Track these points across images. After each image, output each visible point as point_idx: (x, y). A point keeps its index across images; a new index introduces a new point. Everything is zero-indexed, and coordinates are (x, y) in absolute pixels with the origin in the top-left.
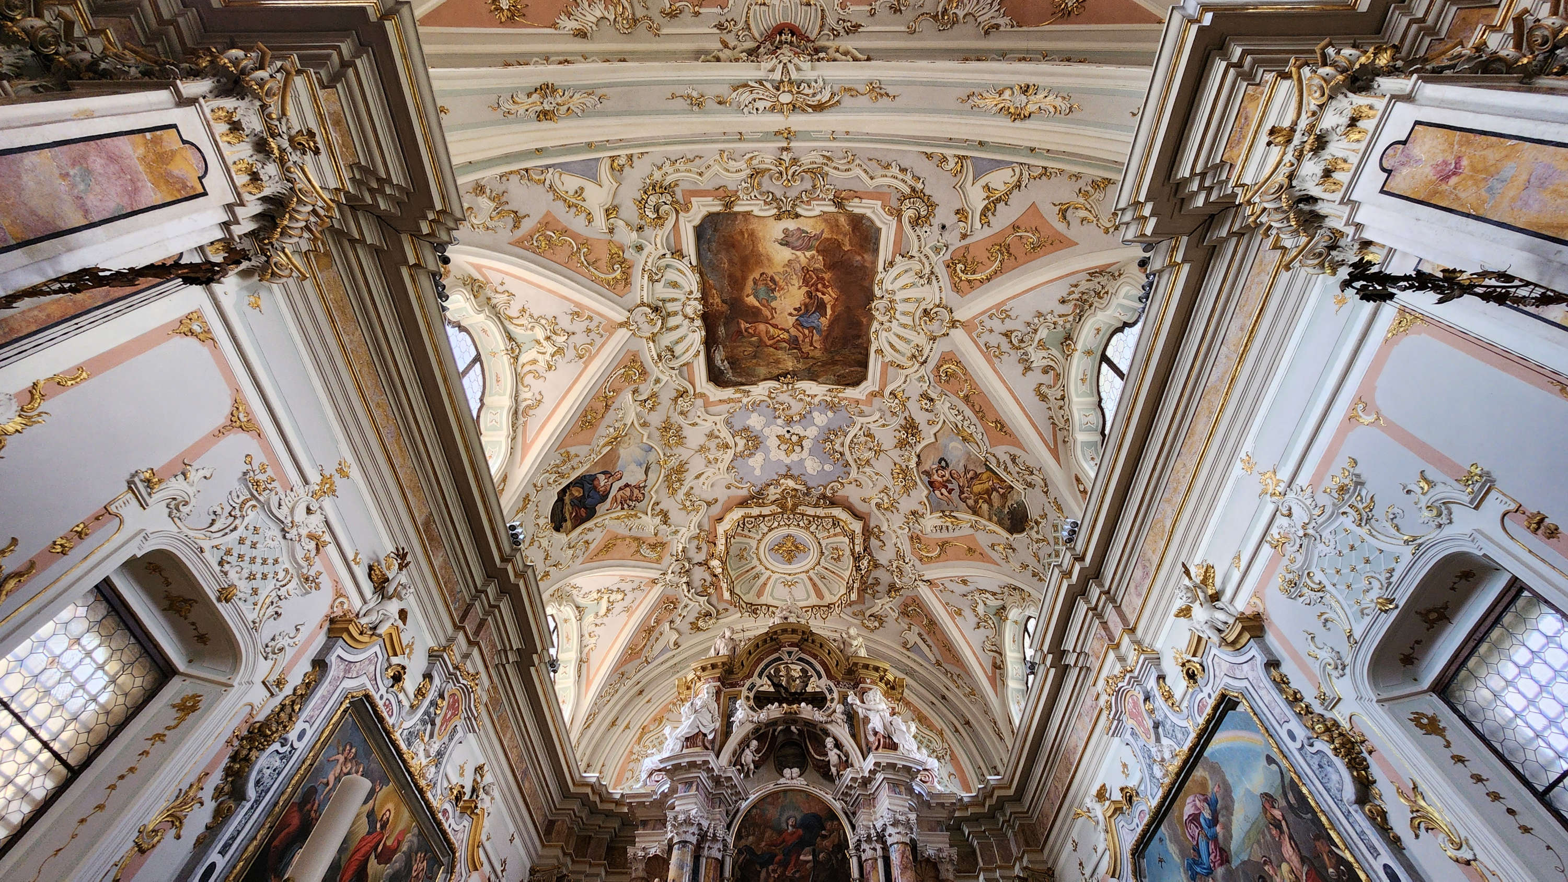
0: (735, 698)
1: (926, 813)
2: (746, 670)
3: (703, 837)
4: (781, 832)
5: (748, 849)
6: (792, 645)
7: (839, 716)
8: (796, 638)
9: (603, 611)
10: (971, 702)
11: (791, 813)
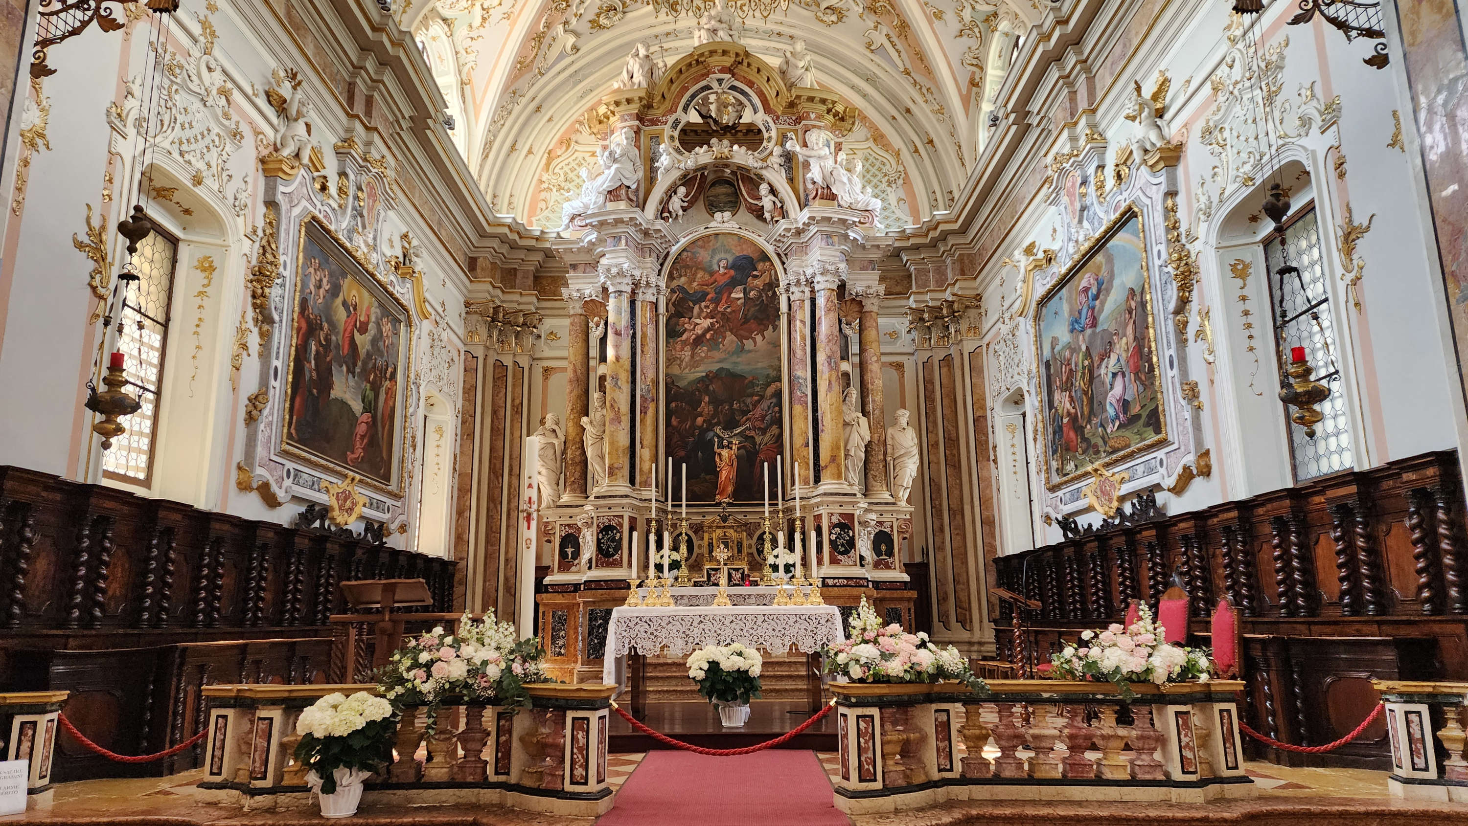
0: (656, 139)
1: (860, 254)
2: (668, 104)
3: (636, 285)
4: (712, 274)
5: (681, 289)
6: (723, 71)
7: (776, 160)
8: (728, 61)
9: (477, 21)
10: (938, 120)
11: (722, 255)
